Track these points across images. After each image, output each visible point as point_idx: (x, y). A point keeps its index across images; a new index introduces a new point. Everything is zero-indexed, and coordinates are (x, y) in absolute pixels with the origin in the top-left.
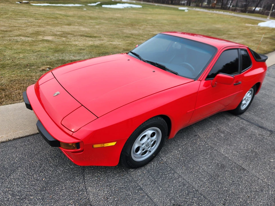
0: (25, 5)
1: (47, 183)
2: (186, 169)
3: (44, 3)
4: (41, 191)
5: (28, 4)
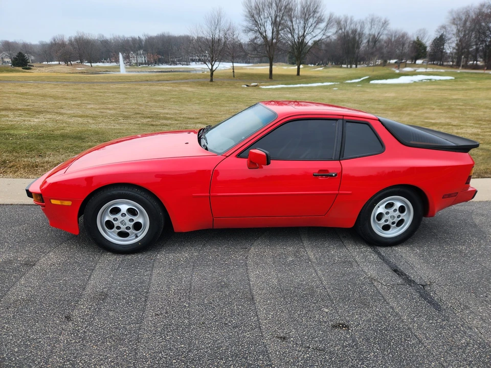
0: (250, 89)
1: (29, 239)
2: (170, 272)
3: (279, 84)
4: (18, 242)
5: (256, 87)
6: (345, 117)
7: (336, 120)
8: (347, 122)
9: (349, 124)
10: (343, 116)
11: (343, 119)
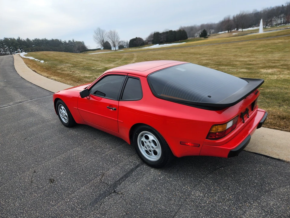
6: (129, 75)
7: (125, 76)
8: (129, 77)
9: (130, 79)
10: (128, 73)
11: (127, 75)
